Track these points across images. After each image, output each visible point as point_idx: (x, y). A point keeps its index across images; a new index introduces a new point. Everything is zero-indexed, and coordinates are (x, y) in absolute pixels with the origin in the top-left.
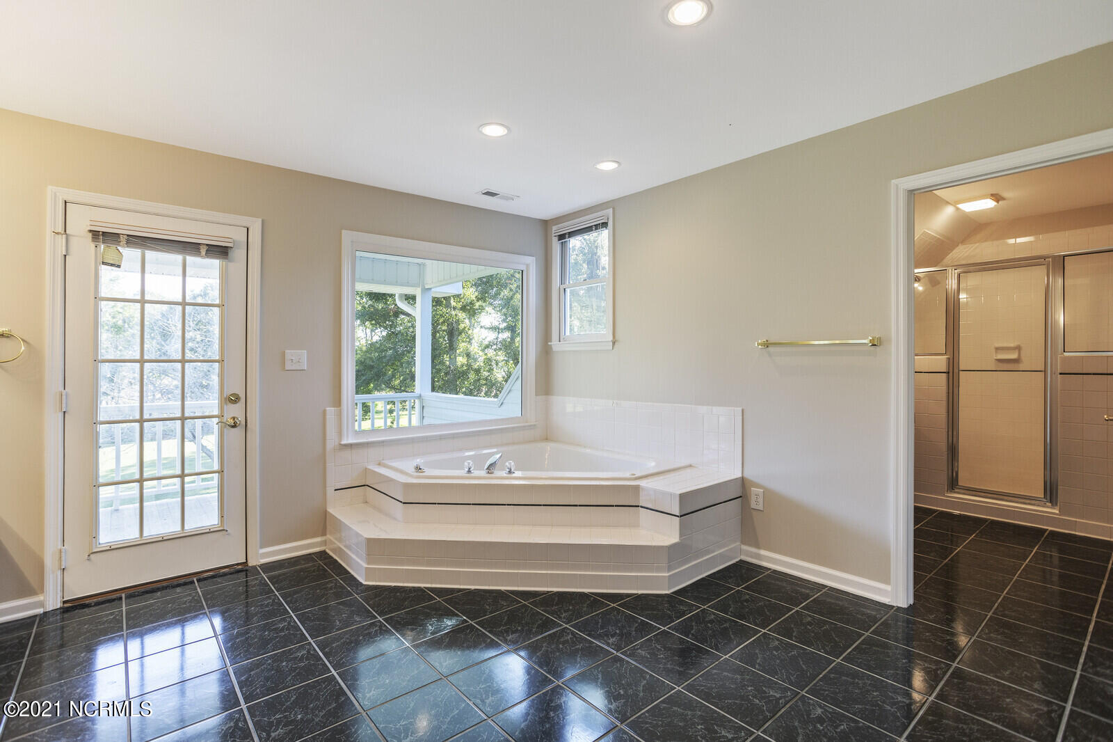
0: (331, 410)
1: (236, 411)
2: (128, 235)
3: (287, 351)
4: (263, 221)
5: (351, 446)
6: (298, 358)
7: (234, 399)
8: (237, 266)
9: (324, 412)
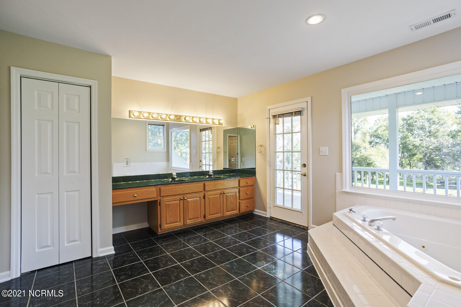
0: (338, 174)
1: (305, 170)
2: (278, 115)
3: (321, 148)
4: (312, 97)
5: (347, 193)
6: (325, 150)
7: (304, 165)
8: (304, 116)
9: (335, 175)
